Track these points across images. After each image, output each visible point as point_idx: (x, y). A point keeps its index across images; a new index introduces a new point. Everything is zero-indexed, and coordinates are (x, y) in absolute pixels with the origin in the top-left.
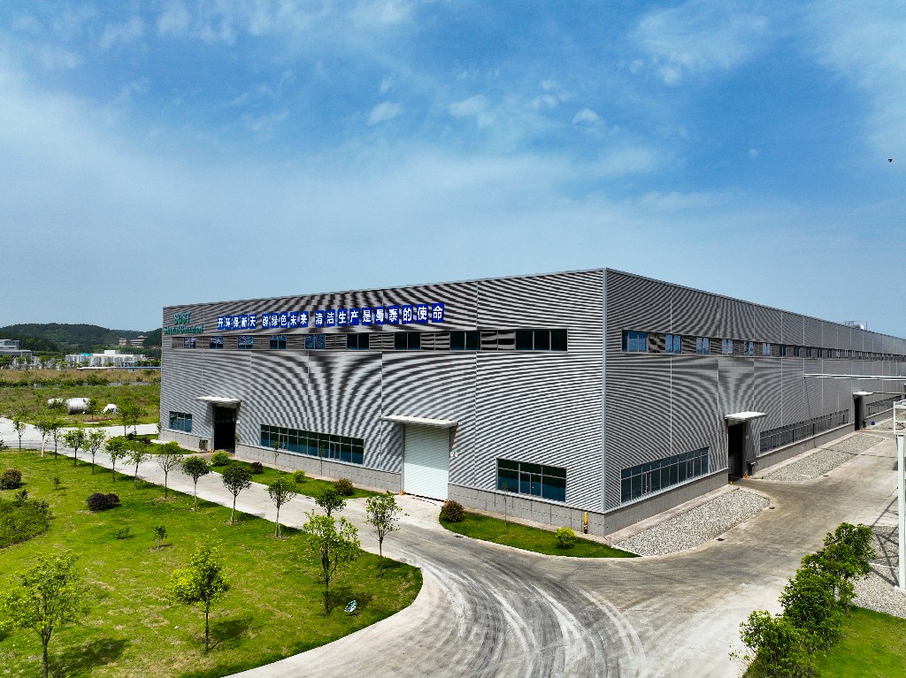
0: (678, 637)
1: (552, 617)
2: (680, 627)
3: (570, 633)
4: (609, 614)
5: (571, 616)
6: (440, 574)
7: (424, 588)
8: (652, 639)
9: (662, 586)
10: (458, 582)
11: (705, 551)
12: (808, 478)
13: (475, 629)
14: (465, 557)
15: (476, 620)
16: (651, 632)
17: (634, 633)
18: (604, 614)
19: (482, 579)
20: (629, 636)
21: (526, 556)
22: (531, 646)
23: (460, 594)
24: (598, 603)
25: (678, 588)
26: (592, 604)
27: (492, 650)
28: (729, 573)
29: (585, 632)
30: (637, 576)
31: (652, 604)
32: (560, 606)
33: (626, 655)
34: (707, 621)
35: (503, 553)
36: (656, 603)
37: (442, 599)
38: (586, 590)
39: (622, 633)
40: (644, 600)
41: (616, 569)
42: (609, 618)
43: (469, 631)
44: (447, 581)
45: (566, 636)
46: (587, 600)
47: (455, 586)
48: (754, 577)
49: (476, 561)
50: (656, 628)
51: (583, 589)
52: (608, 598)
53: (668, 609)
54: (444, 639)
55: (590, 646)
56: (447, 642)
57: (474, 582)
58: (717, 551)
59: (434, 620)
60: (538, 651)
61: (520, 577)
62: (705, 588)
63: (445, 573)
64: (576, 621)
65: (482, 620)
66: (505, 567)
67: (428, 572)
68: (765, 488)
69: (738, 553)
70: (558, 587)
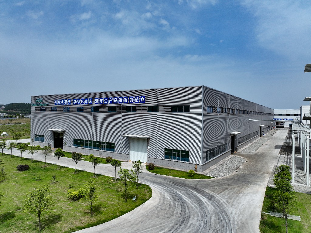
0: (238, 201)
1: (198, 198)
2: (237, 198)
3: (206, 202)
4: (215, 196)
5: (203, 197)
6: (156, 186)
7: (153, 191)
8: (231, 203)
9: (226, 187)
10: (163, 189)
11: (233, 175)
12: (253, 152)
13: (176, 204)
14: (162, 181)
15: (175, 200)
16: (230, 201)
17: (225, 201)
18: (213, 196)
19: (171, 188)
20: (224, 202)
21: (181, 180)
22: (196, 207)
23: (166, 193)
24: (210, 193)
25: (231, 187)
26: (208, 193)
27: (185, 209)
28: (244, 182)
29: (211, 202)
30: (218, 184)
31: (226, 192)
32: (199, 194)
33: (225, 208)
34: (244, 196)
35: (173, 179)
36: (227, 192)
37: (161, 194)
38: (204, 189)
39: (222, 202)
40: (223, 191)
41: (210, 182)
42: (215, 197)
43: (175, 204)
44: (159, 189)
45: (205, 204)
46: (206, 192)
47: (163, 190)
48: (251, 182)
49: (166, 182)
50: (231, 199)
51: (203, 189)
52: (212, 191)
53: (231, 193)
54: (168, 207)
55: (214, 206)
56: (170, 208)
57: (168, 189)
58: (237, 175)
59: (162, 201)
60: (199, 208)
61: (182, 186)
62: (239, 187)
63: (158, 186)
64: (206, 199)
65: (177, 200)
66: (175, 183)
67: (152, 186)
68: (242, 155)
69: (244, 176)
70: (195, 189)
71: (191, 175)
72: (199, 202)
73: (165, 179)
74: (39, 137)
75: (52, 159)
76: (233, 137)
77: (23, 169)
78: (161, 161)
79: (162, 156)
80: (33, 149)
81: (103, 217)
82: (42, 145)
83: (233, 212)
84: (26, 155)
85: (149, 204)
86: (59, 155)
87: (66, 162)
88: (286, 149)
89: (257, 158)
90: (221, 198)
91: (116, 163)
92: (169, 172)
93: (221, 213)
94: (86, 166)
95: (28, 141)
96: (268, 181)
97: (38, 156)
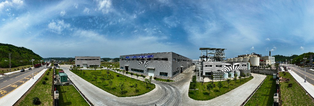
2: (182, 87)
4: (176, 87)
5: (172, 87)
7: (156, 86)
12: (187, 72)
21: (165, 82)
24: (174, 86)
25: (180, 83)
27: (166, 92)
29: (174, 88)
30: (176, 83)
33: (179, 90)
37: (158, 87)
38: (172, 85)
40: (178, 85)
41: (174, 82)
43: (163, 90)
44: (158, 85)
50: (180, 87)
53: (180, 85)
54: (161, 91)
55: (175, 90)
57: (161, 85)
58: (182, 80)
59: (159, 89)
60: (171, 91)
61: (165, 84)
66: (163, 83)
67: (156, 84)
68: (184, 73)
69: (184, 80)
70: (170, 85)
71: (168, 81)
72: (171, 89)
73: (159, 82)
74: (122, 68)
75: (125, 74)
76: (182, 68)
77: (118, 76)
78: (158, 76)
79: (159, 74)
80: (120, 71)
81: (140, 93)
82: (122, 70)
83: (181, 91)
84: (118, 72)
85: (155, 90)
86: (127, 73)
87: (129, 76)
88: (195, 71)
89: (188, 74)
90: (178, 87)
91: (144, 77)
92: (161, 80)
93: (177, 92)
94: (135, 77)
95: (119, 68)
96: (191, 80)
97: (121, 73)
